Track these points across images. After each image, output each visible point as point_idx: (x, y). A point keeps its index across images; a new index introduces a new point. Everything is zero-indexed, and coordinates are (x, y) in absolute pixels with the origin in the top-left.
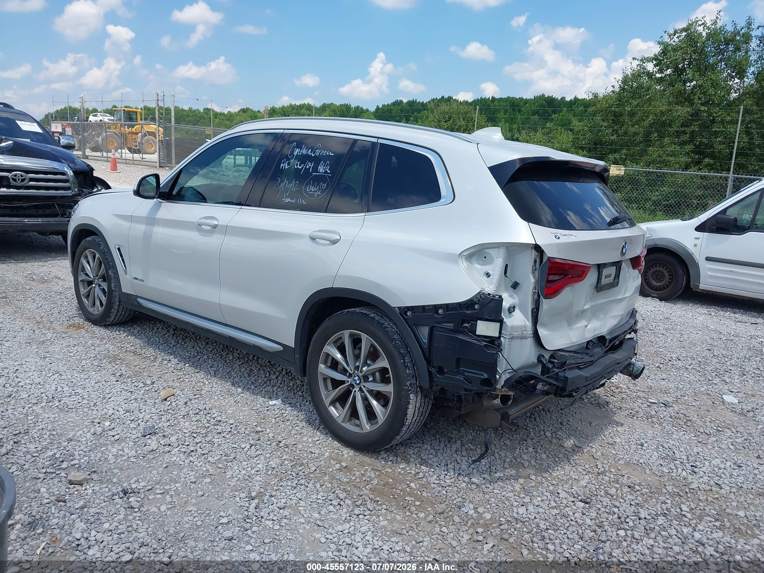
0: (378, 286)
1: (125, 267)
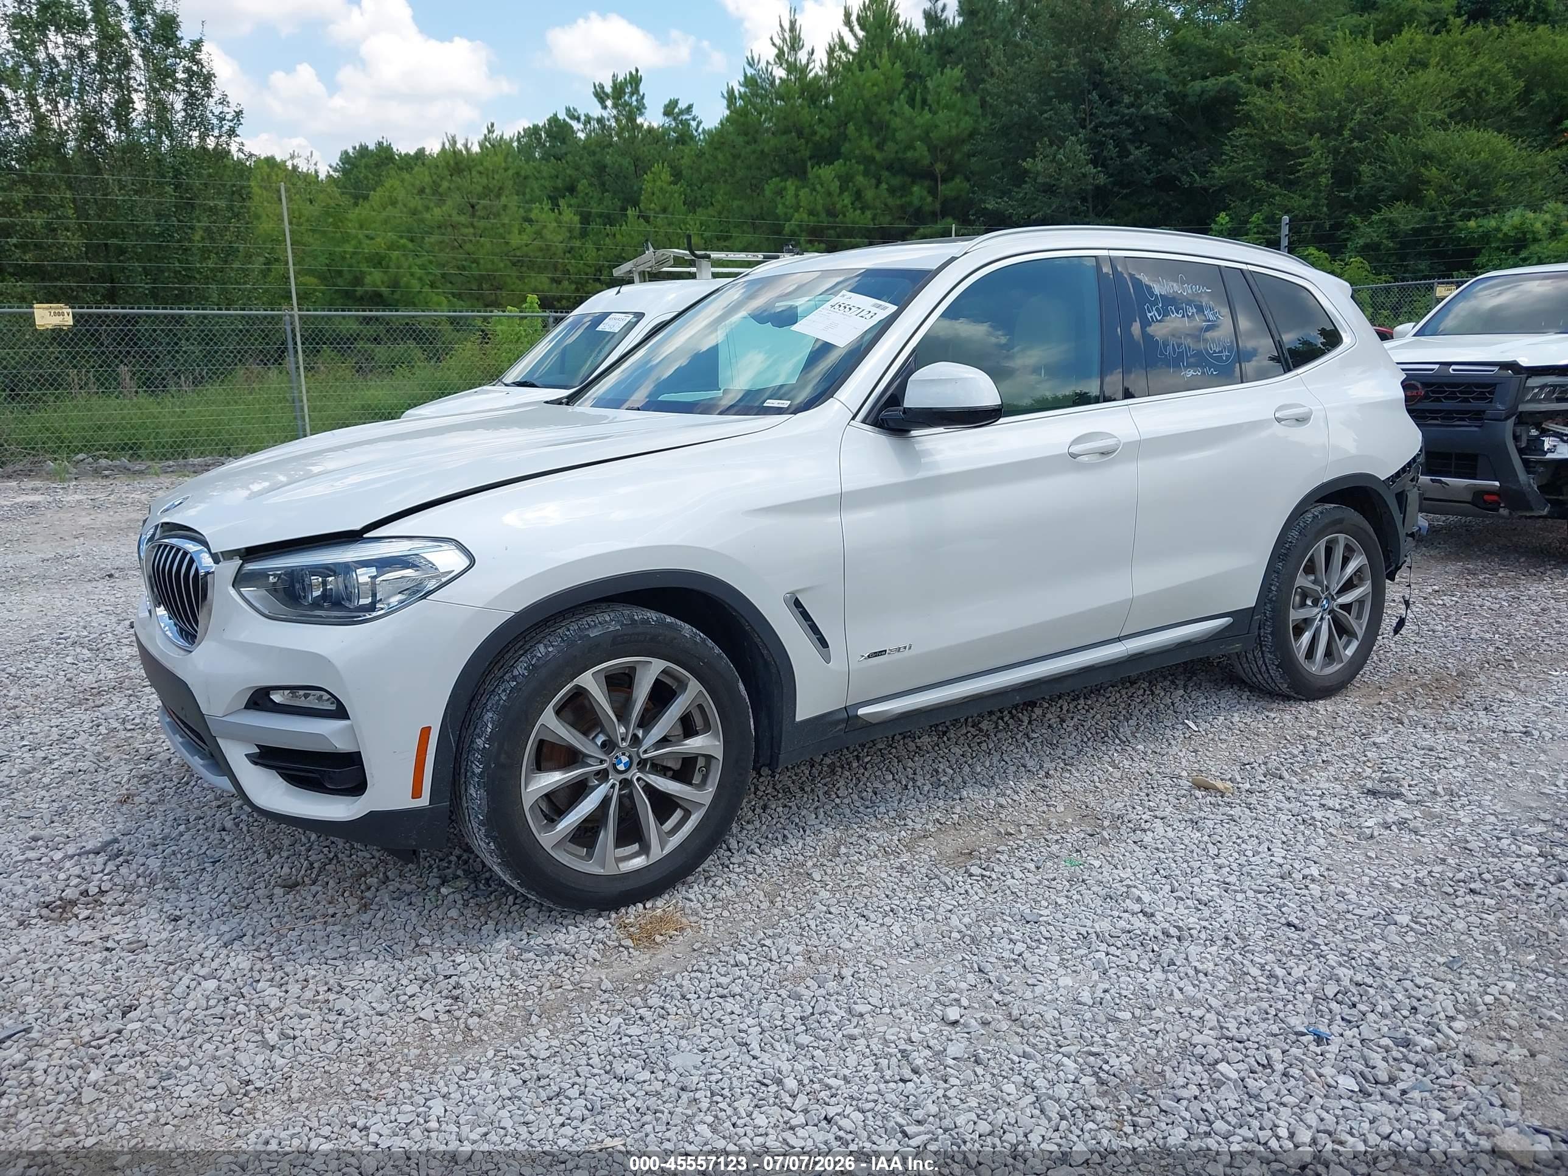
1: (823, 643)
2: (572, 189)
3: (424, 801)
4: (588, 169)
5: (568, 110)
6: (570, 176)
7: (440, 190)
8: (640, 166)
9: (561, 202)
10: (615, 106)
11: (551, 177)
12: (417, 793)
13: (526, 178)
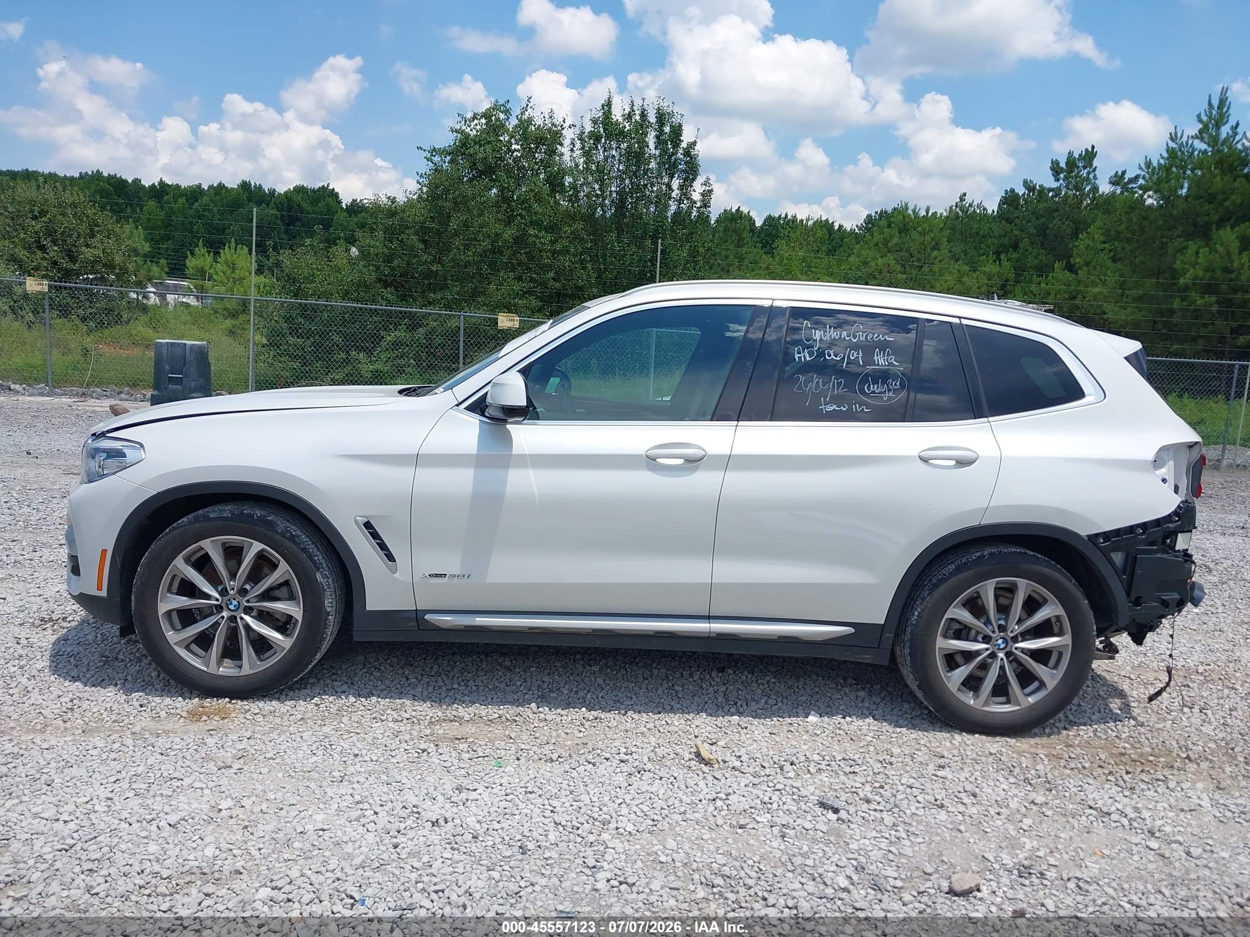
0: (1060, 512)
1: (390, 557)
2: (1015, 247)
3: (104, 593)
4: (1033, 230)
5: (1025, 182)
6: (1016, 236)
7: (890, 245)
8: (1079, 227)
9: (1003, 256)
10: (1066, 178)
11: (1000, 236)
12: (100, 588)
13: (984, 236)
